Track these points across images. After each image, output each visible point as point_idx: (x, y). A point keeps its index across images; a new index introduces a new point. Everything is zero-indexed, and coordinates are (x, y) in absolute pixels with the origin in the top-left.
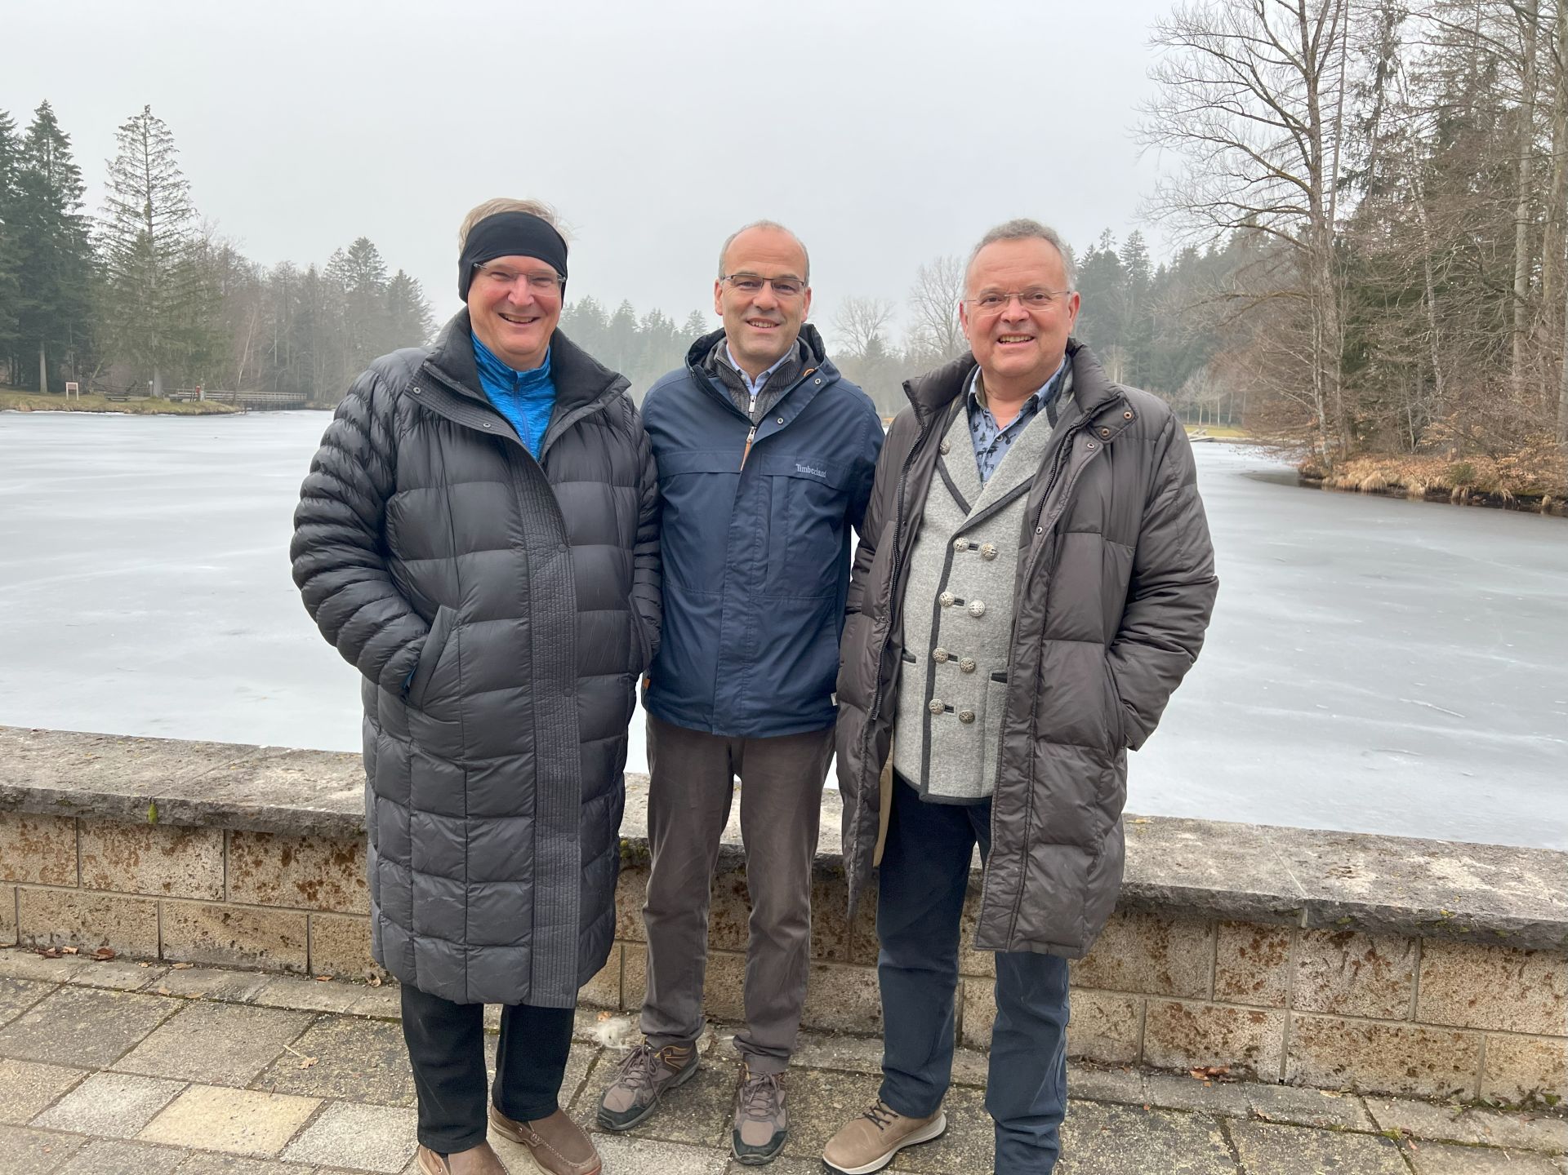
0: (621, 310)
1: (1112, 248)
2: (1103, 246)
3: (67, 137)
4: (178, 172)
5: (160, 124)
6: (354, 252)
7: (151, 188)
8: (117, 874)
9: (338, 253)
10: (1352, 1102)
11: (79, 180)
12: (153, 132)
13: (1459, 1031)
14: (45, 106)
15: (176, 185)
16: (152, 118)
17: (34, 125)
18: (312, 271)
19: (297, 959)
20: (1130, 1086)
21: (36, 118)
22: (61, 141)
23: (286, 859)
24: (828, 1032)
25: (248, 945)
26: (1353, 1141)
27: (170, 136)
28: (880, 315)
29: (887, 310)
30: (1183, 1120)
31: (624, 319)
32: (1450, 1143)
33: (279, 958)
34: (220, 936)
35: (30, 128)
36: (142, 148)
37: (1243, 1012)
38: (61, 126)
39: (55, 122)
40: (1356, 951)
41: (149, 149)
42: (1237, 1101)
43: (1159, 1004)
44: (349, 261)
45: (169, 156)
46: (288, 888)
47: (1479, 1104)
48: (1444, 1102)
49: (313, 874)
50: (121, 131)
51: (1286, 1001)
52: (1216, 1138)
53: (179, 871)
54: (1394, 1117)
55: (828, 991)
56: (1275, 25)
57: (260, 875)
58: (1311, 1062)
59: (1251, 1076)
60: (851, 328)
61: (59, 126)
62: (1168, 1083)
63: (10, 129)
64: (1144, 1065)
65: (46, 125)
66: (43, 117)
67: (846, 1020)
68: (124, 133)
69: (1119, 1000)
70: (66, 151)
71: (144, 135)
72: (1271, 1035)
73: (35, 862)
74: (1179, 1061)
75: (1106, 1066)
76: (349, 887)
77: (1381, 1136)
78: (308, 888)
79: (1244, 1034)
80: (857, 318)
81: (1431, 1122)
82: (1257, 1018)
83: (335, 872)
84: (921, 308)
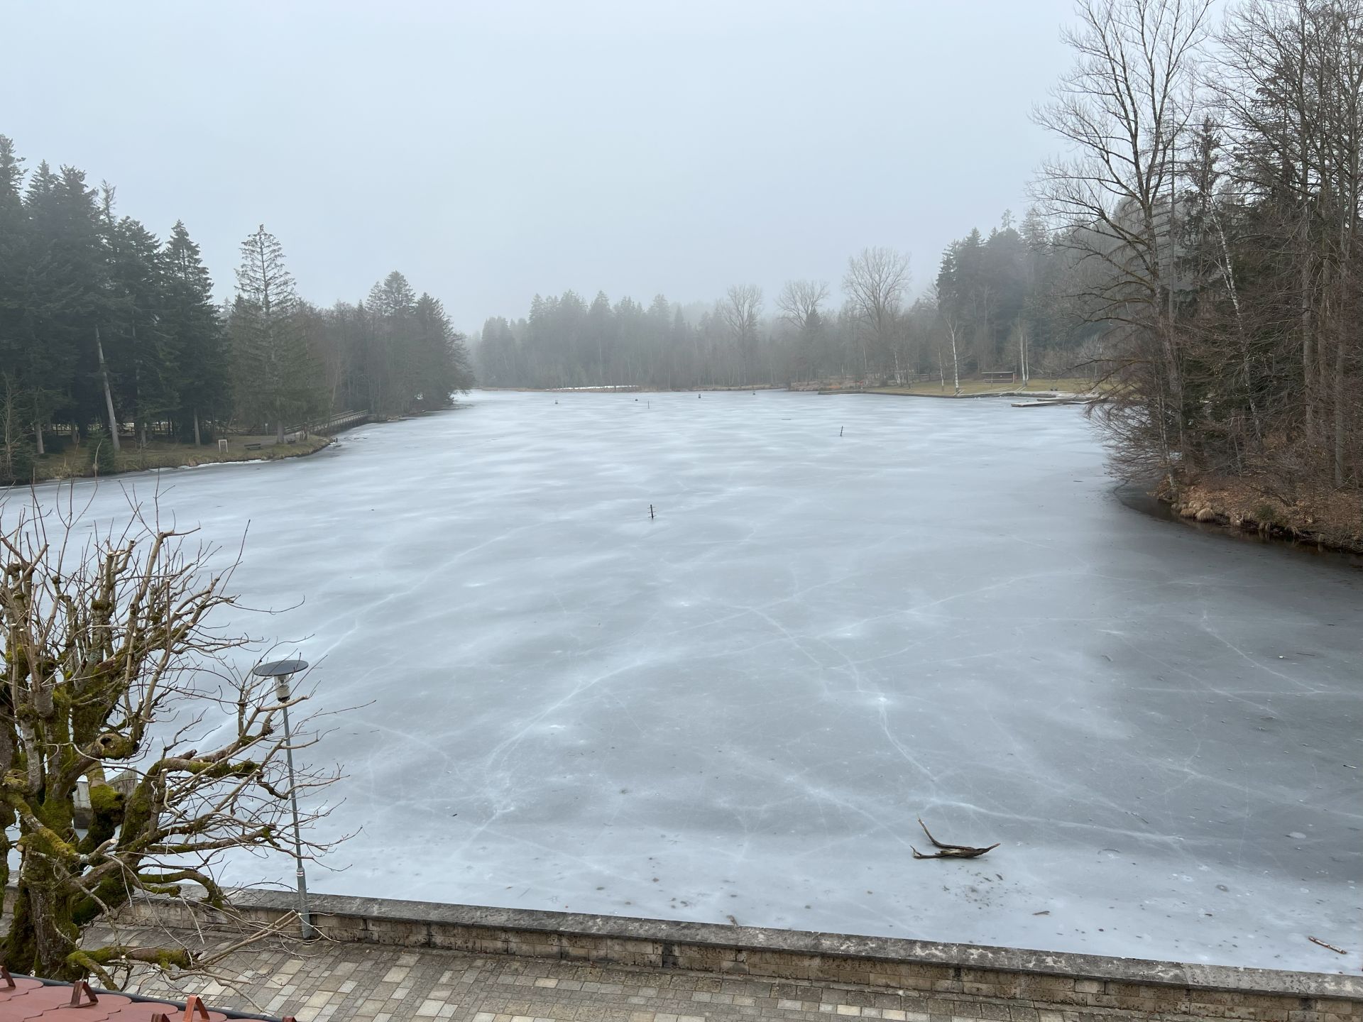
0: (597, 300)
1: (1012, 226)
2: (1004, 225)
3: (197, 246)
4: (287, 273)
5: (272, 238)
6: (388, 283)
7: (267, 285)
8: (799, 963)
9: (377, 286)
10: (1032, 1002)
11: (208, 279)
12: (266, 244)
13: (1049, 990)
14: (179, 225)
15: (286, 283)
16: (266, 234)
17: (172, 240)
18: (361, 306)
19: (836, 979)
20: (994, 1001)
21: (174, 235)
22: (194, 250)
23: (834, 961)
24: (939, 992)
25: (826, 976)
26: (1029, 1009)
27: (279, 246)
28: (817, 294)
29: (822, 289)
30: (1002, 1006)
31: (600, 306)
32: (1046, 1009)
33: (832, 979)
34: (821, 975)
35: (169, 242)
36: (260, 257)
37: (1013, 987)
38: (193, 238)
39: (187, 235)
40: (1031, 977)
41: (265, 257)
42: (1011, 1003)
43: (998, 986)
44: (385, 291)
45: (279, 261)
46: (834, 966)
47: (1054, 1002)
48: (1047, 1002)
49: (839, 963)
50: (244, 246)
51: (1020, 985)
52: (1007, 1010)
53: (812, 962)
54: (1037, 1005)
55: (939, 984)
56: (1118, 169)
57: (828, 964)
58: (1025, 995)
59: (1015, 998)
60: (793, 307)
61: (190, 238)
62: (1000, 999)
63: (158, 247)
64: (996, 997)
65: (181, 241)
66: (177, 233)
67: (942, 990)
68: (247, 248)
69: (991, 986)
70: (197, 257)
71: (261, 248)
72: (1018, 991)
73: (782, 961)
74: (1003, 996)
75: (989, 997)
76: (846, 966)
77: (1035, 1008)
78: (838, 966)
79: (1013, 991)
80: (797, 298)
81: (1044, 1006)
82: (1015, 988)
83: (843, 963)
84: (852, 291)
